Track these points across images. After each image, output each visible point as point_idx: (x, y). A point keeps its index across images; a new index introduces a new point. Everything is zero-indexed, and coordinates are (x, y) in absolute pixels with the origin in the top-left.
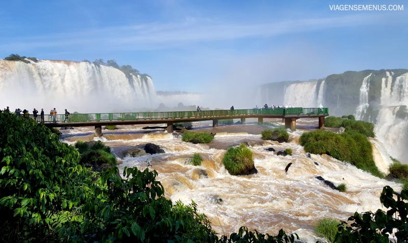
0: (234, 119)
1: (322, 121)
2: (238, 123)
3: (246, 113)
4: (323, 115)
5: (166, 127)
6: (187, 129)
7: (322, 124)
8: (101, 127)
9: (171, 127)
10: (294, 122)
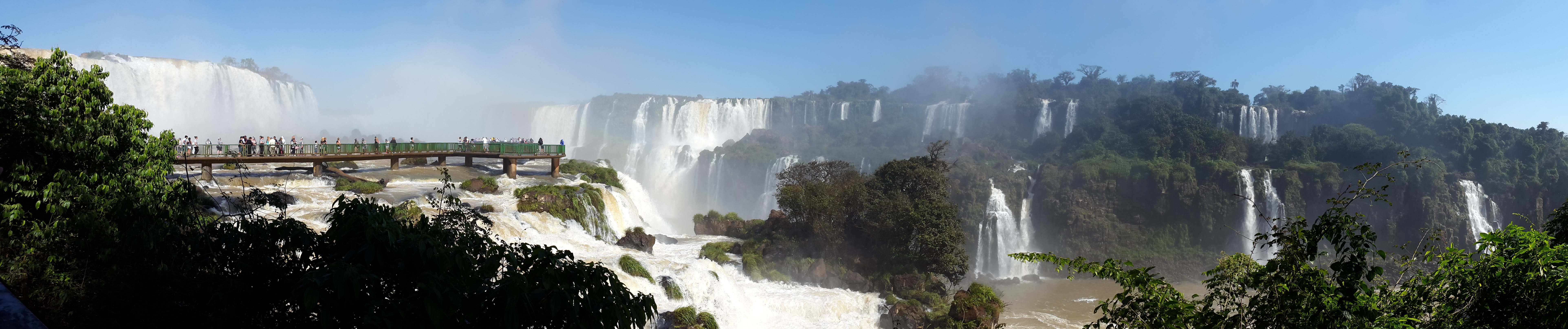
0: (428, 159)
1: (555, 164)
2: (435, 164)
3: (446, 149)
4: (558, 156)
5: (312, 168)
6: (344, 171)
7: (555, 169)
8: (210, 166)
9: (320, 168)
10: (513, 165)
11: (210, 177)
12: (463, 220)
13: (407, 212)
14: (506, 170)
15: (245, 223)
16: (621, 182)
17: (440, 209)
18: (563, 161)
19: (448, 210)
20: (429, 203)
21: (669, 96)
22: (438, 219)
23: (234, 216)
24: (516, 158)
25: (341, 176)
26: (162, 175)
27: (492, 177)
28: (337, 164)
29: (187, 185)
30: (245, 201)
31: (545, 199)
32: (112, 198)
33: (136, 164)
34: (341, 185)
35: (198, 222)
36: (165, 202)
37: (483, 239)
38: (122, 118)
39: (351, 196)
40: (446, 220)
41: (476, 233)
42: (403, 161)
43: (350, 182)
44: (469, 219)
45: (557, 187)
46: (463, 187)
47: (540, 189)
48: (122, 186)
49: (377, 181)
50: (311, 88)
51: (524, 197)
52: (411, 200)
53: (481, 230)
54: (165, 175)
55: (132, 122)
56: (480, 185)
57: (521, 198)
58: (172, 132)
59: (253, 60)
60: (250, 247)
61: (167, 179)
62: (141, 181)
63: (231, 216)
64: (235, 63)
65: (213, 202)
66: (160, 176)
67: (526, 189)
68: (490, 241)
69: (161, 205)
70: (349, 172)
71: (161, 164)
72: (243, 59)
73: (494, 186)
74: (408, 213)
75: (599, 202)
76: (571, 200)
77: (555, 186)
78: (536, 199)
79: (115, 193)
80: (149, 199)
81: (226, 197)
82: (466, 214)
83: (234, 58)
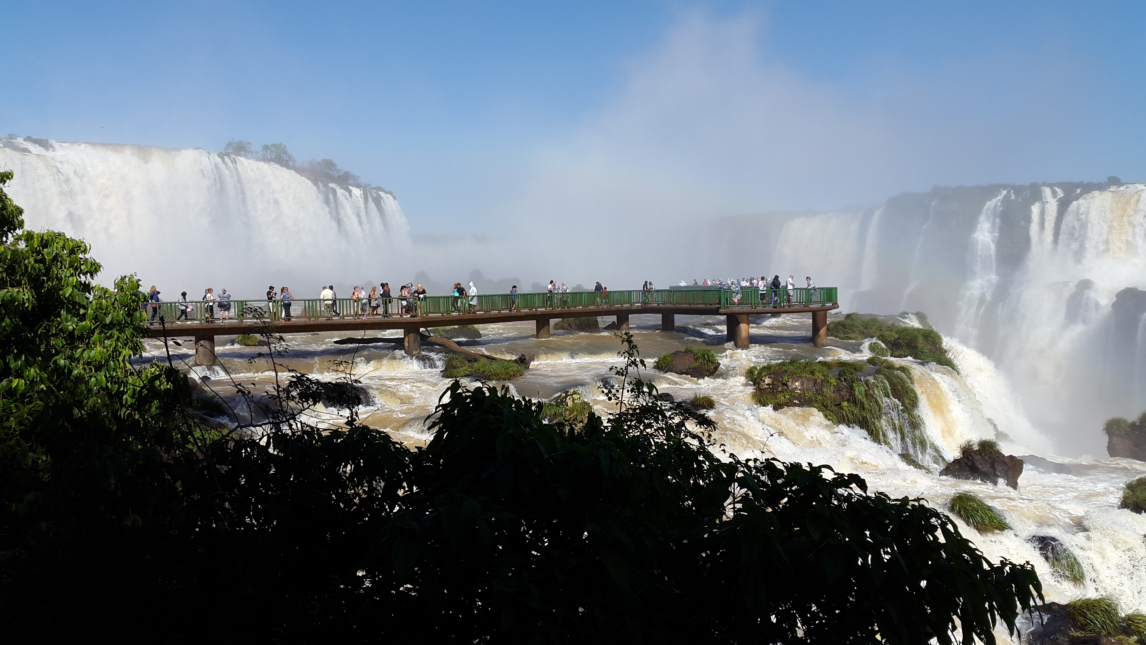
1: (820, 323)
2: (612, 327)
3: (629, 302)
4: (823, 308)
5: (403, 339)
6: (459, 343)
7: (819, 331)
8: (212, 341)
9: (415, 340)
10: (743, 326)
11: (213, 360)
12: (662, 421)
13: (566, 410)
14: (732, 336)
15: (278, 439)
16: (950, 355)
17: (622, 403)
18: (832, 316)
19: (635, 404)
20: (603, 392)
21: (1044, 184)
22: (618, 421)
23: (260, 426)
24: (748, 314)
25: (454, 352)
26: (121, 359)
27: (709, 348)
28: (446, 331)
29: (172, 374)
30: (280, 398)
31: (802, 385)
32: (30, 402)
33: (72, 339)
34: (455, 368)
35: (192, 440)
36: (130, 406)
37: (698, 453)
38: (43, 255)
39: (471, 385)
40: (631, 421)
41: (686, 444)
42: (556, 324)
43: (469, 361)
44: (673, 418)
45: (823, 364)
46: (662, 367)
47: (791, 368)
48: (50, 379)
49: (514, 358)
50: (395, 198)
51: (764, 381)
52: (572, 391)
53: (694, 436)
54: (127, 357)
55: (61, 262)
56: (689, 362)
57: (759, 384)
58: (136, 278)
59: (285, 147)
60: (292, 479)
61: (130, 363)
62: (85, 369)
63: (254, 426)
64: (251, 152)
65: (220, 405)
66: (118, 361)
67: (767, 369)
68: (709, 456)
69: (123, 413)
70: (466, 344)
71: (118, 338)
72: (266, 144)
73: (712, 363)
74: (567, 413)
75: (907, 393)
76: (851, 389)
77: (819, 362)
78: (786, 385)
79: (37, 392)
80: (100, 401)
81: (243, 393)
82: (666, 410)
83: (248, 143)
